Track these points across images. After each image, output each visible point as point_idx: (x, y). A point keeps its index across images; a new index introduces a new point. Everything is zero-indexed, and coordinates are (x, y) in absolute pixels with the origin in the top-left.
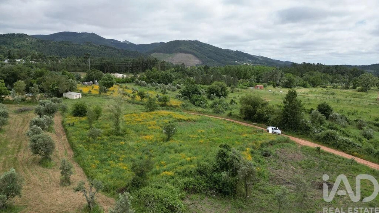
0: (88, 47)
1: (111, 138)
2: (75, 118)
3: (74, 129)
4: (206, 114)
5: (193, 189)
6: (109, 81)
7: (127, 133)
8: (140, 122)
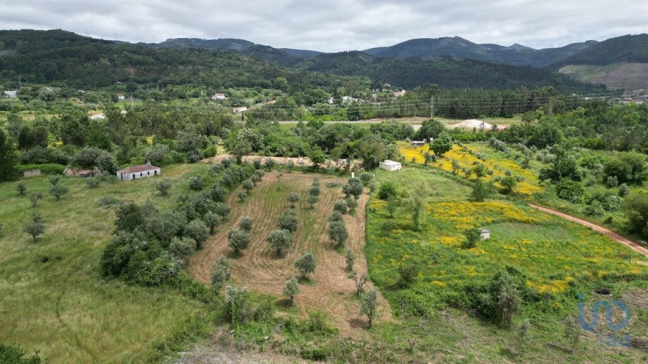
0: (444, 63)
1: (406, 233)
2: (380, 201)
3: (374, 216)
4: (569, 214)
5: (455, 303)
6: (443, 144)
7: (426, 230)
8: (453, 216)
